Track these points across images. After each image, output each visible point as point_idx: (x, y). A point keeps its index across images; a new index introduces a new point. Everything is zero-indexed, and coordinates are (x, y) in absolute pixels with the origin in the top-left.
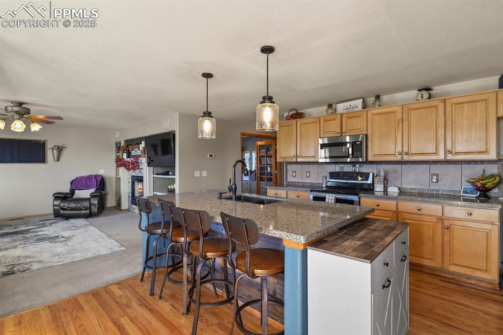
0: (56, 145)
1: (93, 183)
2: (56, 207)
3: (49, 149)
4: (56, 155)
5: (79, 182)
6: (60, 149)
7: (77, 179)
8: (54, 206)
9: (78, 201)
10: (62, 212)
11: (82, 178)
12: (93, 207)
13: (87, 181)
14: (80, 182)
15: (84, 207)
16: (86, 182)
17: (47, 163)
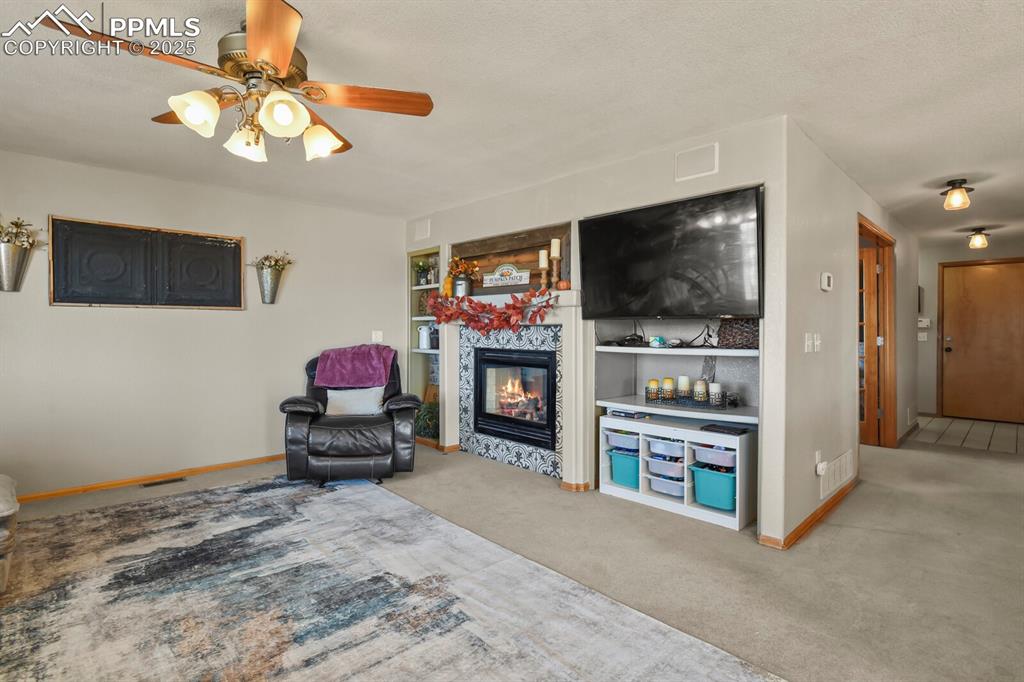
0: (270, 253)
1: (374, 369)
2: (294, 448)
3: (252, 265)
4: (268, 287)
5: (333, 366)
6: (279, 268)
7: (325, 356)
8: (290, 442)
9: (356, 427)
10: (314, 462)
11: (341, 353)
12: (400, 446)
13: (358, 364)
14: (338, 366)
15: (379, 447)
16: (354, 366)
17: (245, 309)
